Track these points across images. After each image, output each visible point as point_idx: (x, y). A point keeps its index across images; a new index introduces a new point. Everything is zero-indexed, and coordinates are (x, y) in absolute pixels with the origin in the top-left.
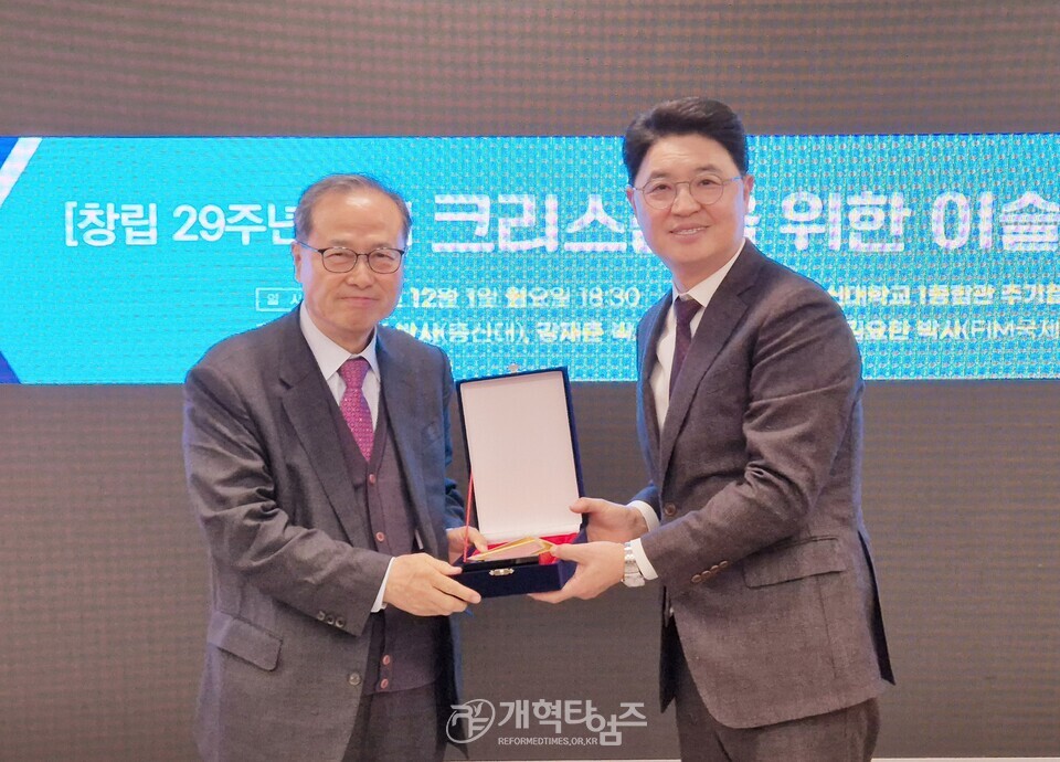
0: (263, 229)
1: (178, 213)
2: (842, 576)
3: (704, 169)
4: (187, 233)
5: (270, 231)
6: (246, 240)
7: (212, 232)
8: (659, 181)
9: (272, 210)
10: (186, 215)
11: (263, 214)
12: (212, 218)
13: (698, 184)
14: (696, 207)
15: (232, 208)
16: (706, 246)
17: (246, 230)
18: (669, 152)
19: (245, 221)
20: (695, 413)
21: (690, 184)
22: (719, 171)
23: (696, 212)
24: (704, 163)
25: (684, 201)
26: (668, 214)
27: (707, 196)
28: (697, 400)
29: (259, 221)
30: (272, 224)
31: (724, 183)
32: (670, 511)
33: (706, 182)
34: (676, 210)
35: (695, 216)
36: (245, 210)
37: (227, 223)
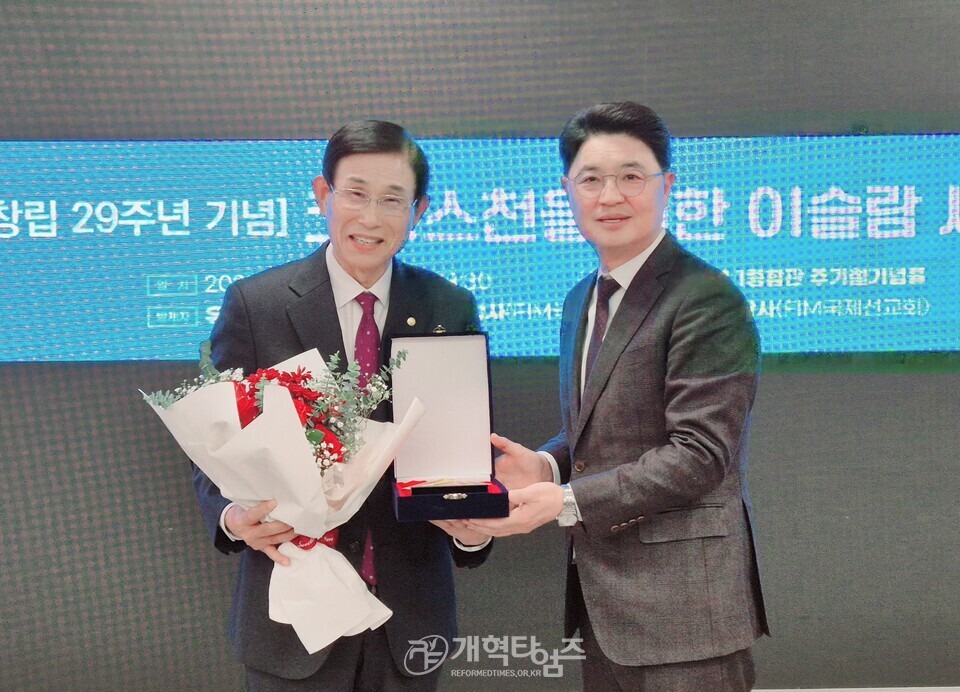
0: (153, 222)
1: (76, 208)
2: (725, 540)
3: (630, 165)
4: (83, 227)
5: (159, 224)
6: (137, 232)
7: (106, 226)
8: (588, 174)
9: (161, 205)
10: (83, 209)
11: (152, 208)
12: (106, 212)
13: (624, 179)
14: (620, 199)
15: (125, 203)
16: (627, 233)
17: (137, 224)
18: (600, 149)
19: (137, 216)
20: (613, 383)
21: (616, 177)
22: (642, 167)
23: (619, 203)
24: (630, 160)
25: (609, 192)
26: (596, 204)
27: (630, 189)
28: (617, 371)
29: (150, 215)
30: (161, 217)
31: (646, 178)
32: (579, 467)
33: (631, 177)
34: (603, 200)
35: (618, 207)
36: (137, 206)
37: (120, 217)
